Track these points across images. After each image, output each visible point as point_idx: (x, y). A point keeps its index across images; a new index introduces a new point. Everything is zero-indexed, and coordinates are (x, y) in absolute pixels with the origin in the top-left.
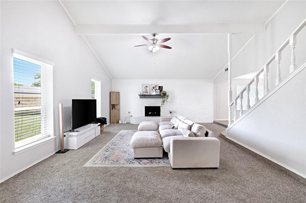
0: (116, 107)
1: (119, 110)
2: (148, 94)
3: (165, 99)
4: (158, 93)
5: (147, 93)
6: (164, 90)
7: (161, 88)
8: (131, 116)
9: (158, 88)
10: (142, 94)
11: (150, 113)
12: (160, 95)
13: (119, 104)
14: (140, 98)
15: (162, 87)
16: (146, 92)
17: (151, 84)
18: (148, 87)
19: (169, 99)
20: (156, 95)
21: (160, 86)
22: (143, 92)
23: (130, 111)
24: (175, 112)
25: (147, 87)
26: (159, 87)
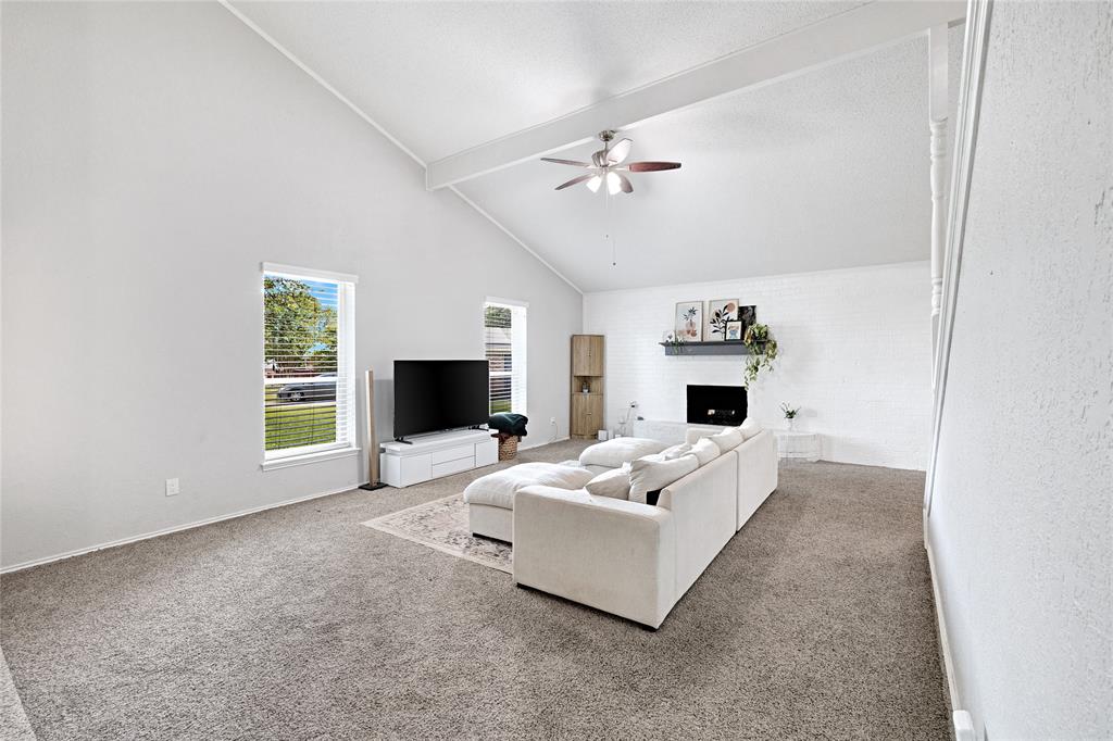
0: (594, 385)
1: (602, 394)
2: (697, 339)
3: (762, 358)
4: (733, 333)
5: (694, 334)
6: (761, 320)
7: (746, 315)
8: (640, 419)
9: (734, 315)
10: (673, 339)
11: (711, 412)
12: (740, 342)
13: (600, 377)
14: (667, 354)
15: (754, 307)
16: (689, 332)
17: (711, 302)
18: (699, 314)
19: (782, 361)
20: (727, 343)
21: (747, 308)
22: (681, 332)
23: (638, 402)
25: (692, 312)
26: (742, 310)
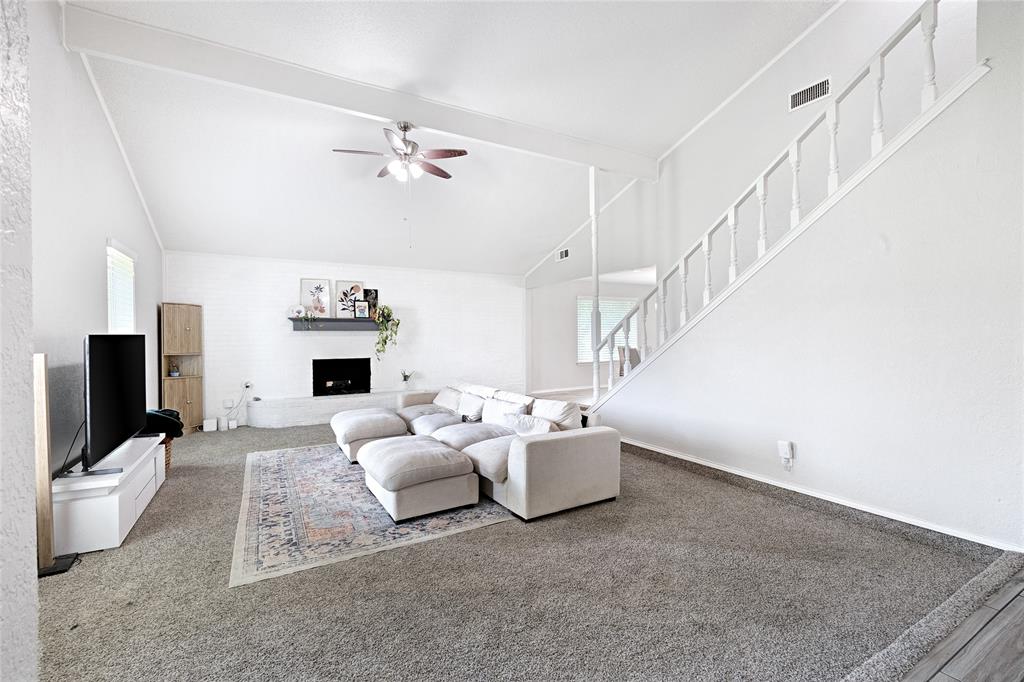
0: (186, 367)
1: (200, 379)
2: (326, 315)
3: (389, 332)
4: (362, 311)
5: (322, 311)
6: (382, 302)
7: (370, 296)
8: (257, 399)
9: (360, 295)
10: (302, 315)
11: (330, 384)
12: (370, 320)
13: (198, 355)
14: (295, 329)
15: (376, 291)
16: (316, 308)
17: (337, 281)
18: (326, 289)
19: (401, 334)
20: (356, 320)
21: (370, 291)
22: (307, 309)
23: (251, 382)
24: (419, 376)
25: (319, 289)
26: (367, 292)
